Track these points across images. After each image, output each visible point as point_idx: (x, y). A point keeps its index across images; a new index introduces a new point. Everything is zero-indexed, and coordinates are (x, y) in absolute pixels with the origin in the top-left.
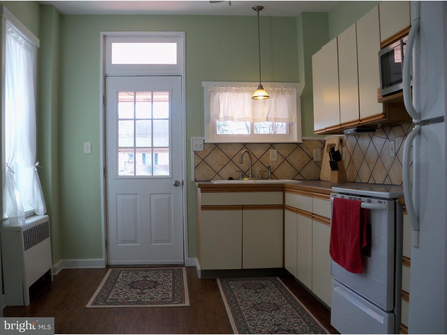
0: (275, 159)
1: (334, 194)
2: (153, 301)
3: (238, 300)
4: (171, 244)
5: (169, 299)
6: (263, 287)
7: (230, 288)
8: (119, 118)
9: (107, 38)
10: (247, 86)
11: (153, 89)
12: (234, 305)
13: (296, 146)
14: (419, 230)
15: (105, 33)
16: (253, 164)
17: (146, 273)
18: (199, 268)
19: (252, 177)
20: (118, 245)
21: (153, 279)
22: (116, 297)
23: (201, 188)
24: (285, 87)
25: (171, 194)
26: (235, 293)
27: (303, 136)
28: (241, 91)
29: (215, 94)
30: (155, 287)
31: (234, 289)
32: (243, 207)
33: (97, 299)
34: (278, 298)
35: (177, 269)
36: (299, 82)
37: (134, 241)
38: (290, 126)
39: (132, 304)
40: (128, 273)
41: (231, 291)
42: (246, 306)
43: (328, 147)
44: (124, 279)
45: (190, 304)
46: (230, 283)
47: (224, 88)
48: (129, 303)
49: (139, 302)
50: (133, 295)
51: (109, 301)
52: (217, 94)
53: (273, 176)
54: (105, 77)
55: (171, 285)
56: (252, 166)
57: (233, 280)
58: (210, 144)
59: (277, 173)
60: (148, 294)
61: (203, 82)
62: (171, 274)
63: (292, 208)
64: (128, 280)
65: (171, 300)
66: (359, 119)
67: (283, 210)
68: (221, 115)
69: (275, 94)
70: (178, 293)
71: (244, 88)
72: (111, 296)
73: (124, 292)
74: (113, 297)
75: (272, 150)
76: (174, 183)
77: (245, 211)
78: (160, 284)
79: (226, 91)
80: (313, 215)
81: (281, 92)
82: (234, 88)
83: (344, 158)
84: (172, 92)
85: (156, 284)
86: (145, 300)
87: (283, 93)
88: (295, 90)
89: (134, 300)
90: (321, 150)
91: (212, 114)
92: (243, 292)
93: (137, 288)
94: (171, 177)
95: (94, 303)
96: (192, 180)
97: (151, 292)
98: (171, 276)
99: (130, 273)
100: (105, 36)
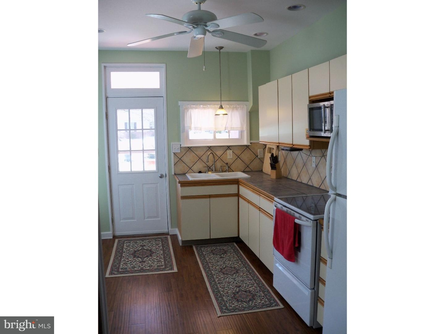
0: (232, 157)
1: (276, 203)
2: (151, 268)
3: (210, 265)
4: (158, 219)
5: (162, 266)
6: (225, 252)
7: (203, 254)
8: (119, 128)
9: (107, 68)
10: (211, 105)
11: (142, 107)
12: (207, 269)
13: (246, 147)
14: (332, 259)
15: (105, 64)
16: (215, 161)
17: (143, 242)
18: (180, 238)
19: (215, 171)
20: (121, 221)
21: (148, 248)
22: (125, 266)
23: (181, 184)
24: (238, 105)
25: (158, 183)
26: (207, 259)
27: (250, 140)
28: (207, 108)
29: (188, 111)
30: (151, 255)
31: (205, 255)
32: (210, 196)
33: (112, 269)
34: (236, 262)
35: (163, 237)
36: (248, 101)
37: (133, 218)
38: (241, 133)
39: (137, 273)
40: (130, 243)
41: (204, 256)
42: (216, 271)
43: (268, 149)
44: (128, 249)
45: (178, 271)
46: (203, 250)
47: (194, 106)
48: (136, 271)
49: (142, 270)
50: (136, 263)
51: (121, 270)
52: (190, 111)
53: (230, 170)
54: (107, 98)
55: (162, 253)
56: (215, 162)
57: (204, 247)
58: (185, 147)
59: (233, 167)
60: (147, 262)
61: (179, 102)
62: (160, 243)
63: (245, 198)
64: (131, 250)
65: (164, 267)
66: (292, 144)
67: (237, 197)
68: (193, 126)
69: (231, 110)
70: (168, 260)
71: (209, 106)
72: (121, 266)
73: (130, 261)
74: (123, 267)
75: (229, 151)
76: (160, 176)
77: (212, 199)
78: (154, 253)
79: (196, 108)
80: (260, 209)
81: (235, 108)
82: (202, 106)
83: (279, 159)
84: (156, 109)
85: (151, 253)
86: (146, 268)
87: (237, 109)
88: (246, 107)
89: (138, 268)
90: (264, 149)
91: (186, 125)
92: (212, 258)
93: (138, 257)
94: (157, 171)
95: (111, 273)
96: (173, 174)
97: (149, 260)
98: (161, 244)
99: (132, 242)
100: (105, 67)
